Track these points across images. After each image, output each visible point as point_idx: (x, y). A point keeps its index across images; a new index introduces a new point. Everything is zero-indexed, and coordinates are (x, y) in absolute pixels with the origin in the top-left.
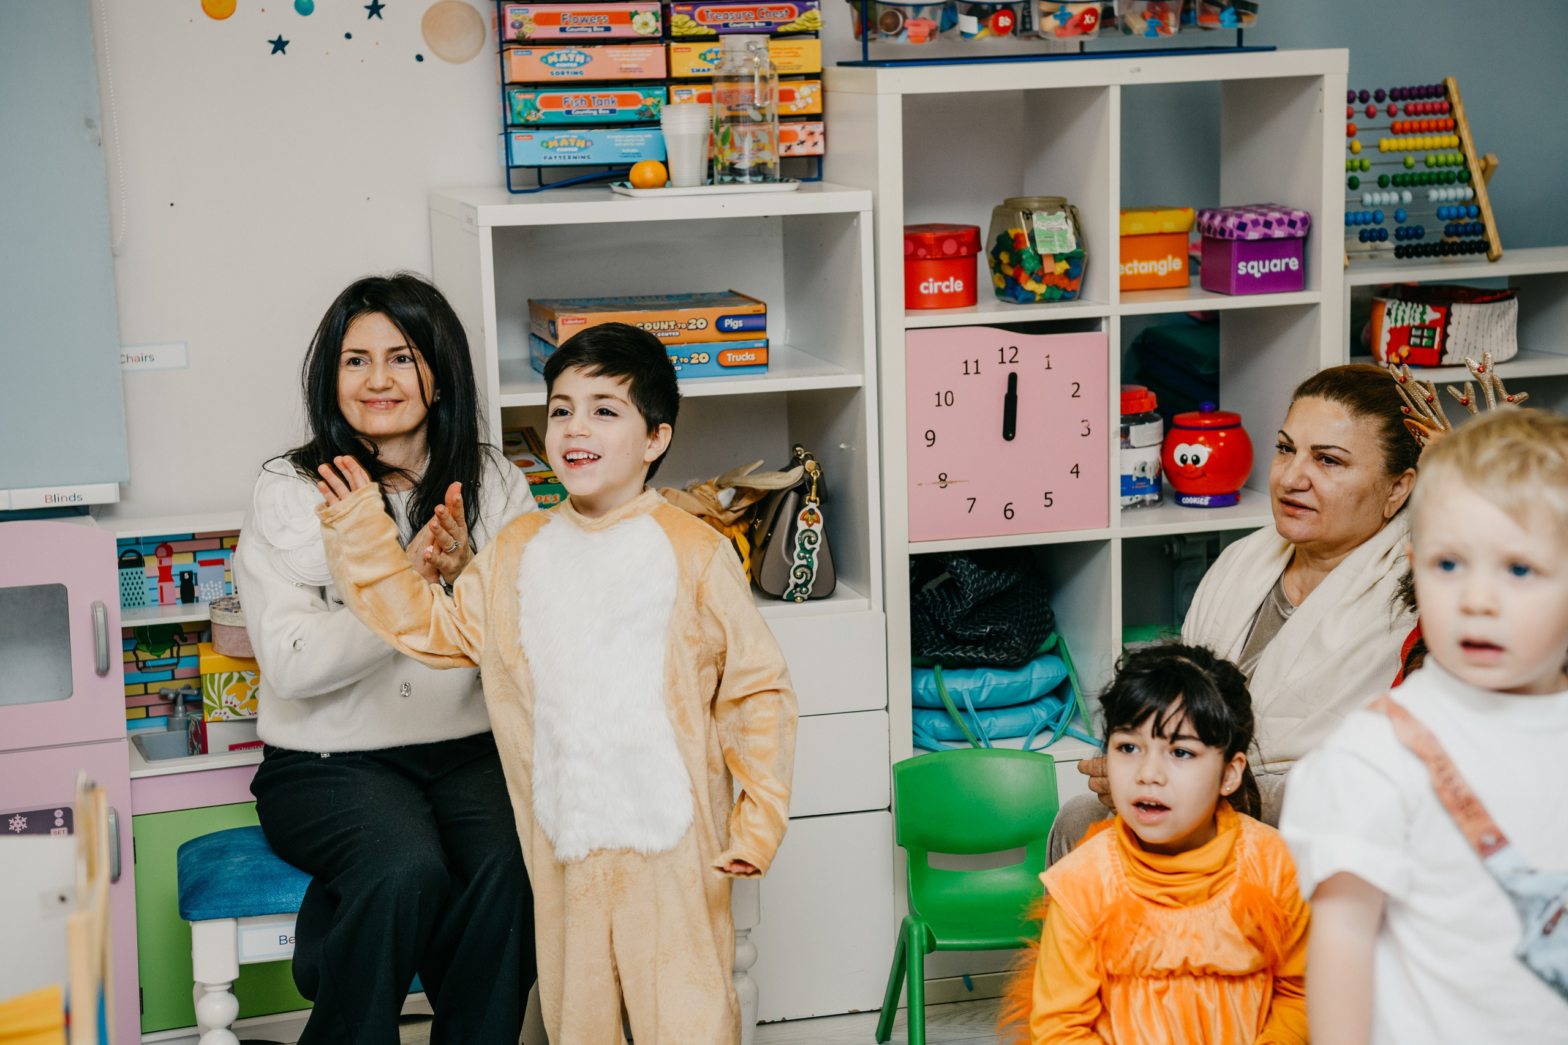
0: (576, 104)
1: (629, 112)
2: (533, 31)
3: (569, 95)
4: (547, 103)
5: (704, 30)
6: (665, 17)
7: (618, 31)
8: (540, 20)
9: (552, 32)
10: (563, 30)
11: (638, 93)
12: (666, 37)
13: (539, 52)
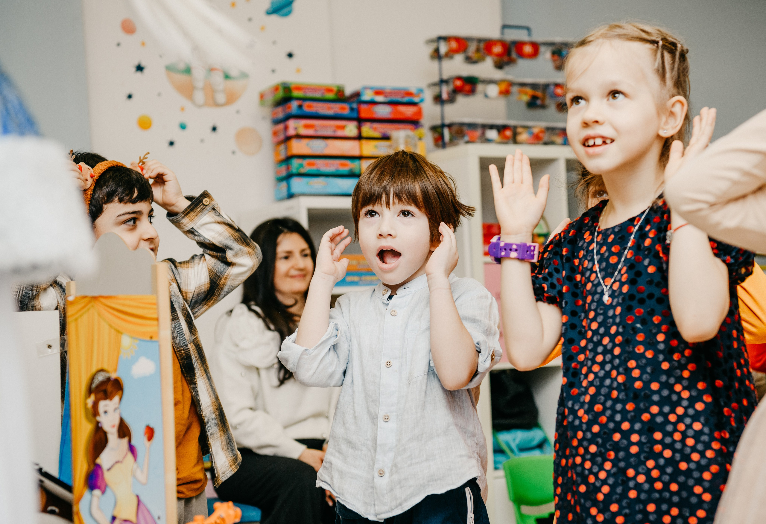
0: (322, 166)
1: (345, 170)
2: (303, 131)
3: (319, 162)
4: (309, 164)
5: (377, 134)
6: (359, 128)
7: (340, 133)
8: (307, 126)
9: (310, 132)
10: (316, 130)
11: (348, 162)
12: (359, 137)
13: (305, 141)
